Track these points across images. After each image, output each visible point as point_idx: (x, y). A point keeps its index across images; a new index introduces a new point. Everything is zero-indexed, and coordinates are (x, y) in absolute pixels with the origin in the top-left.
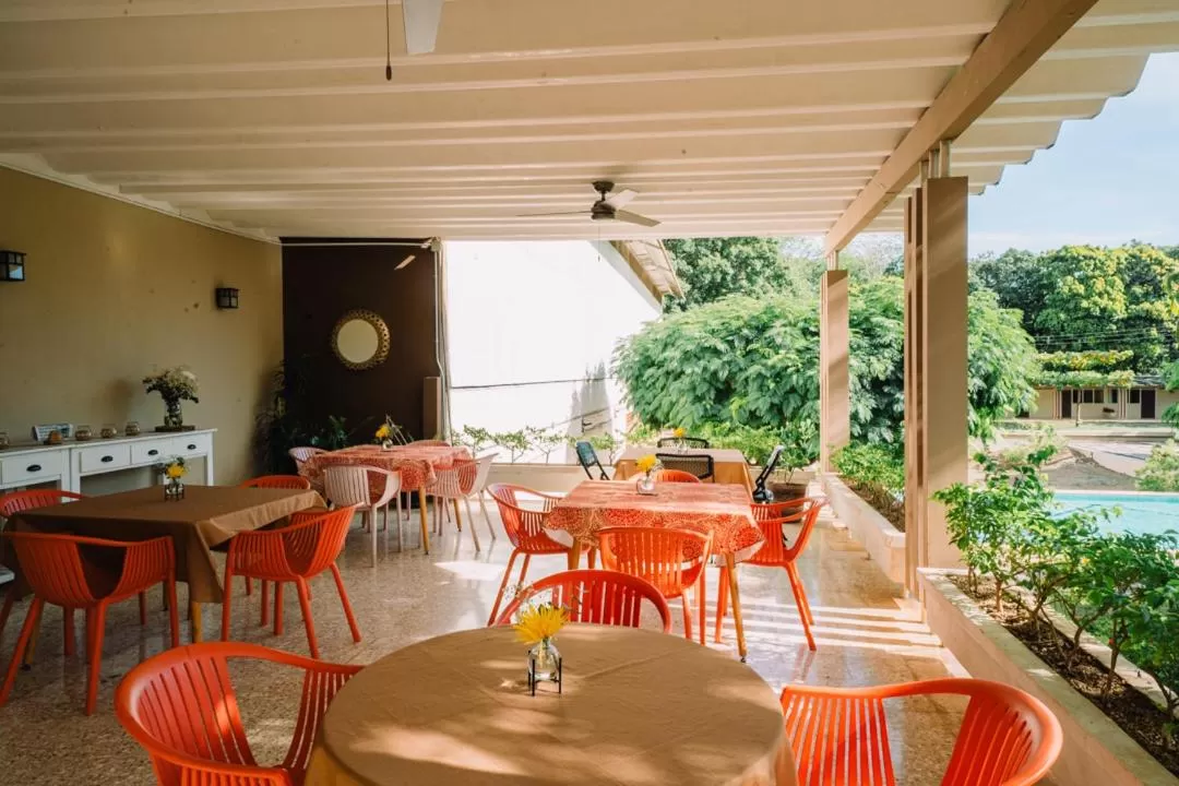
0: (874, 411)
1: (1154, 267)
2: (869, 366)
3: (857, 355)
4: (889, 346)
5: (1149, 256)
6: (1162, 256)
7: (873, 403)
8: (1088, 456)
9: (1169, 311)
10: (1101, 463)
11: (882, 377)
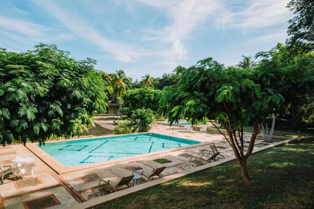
0: (36, 114)
1: (106, 78)
2: (34, 88)
3: (27, 81)
4: (46, 78)
5: (105, 75)
6: (108, 76)
7: (36, 110)
8: (98, 124)
9: (109, 89)
10: (101, 126)
11: (42, 95)
